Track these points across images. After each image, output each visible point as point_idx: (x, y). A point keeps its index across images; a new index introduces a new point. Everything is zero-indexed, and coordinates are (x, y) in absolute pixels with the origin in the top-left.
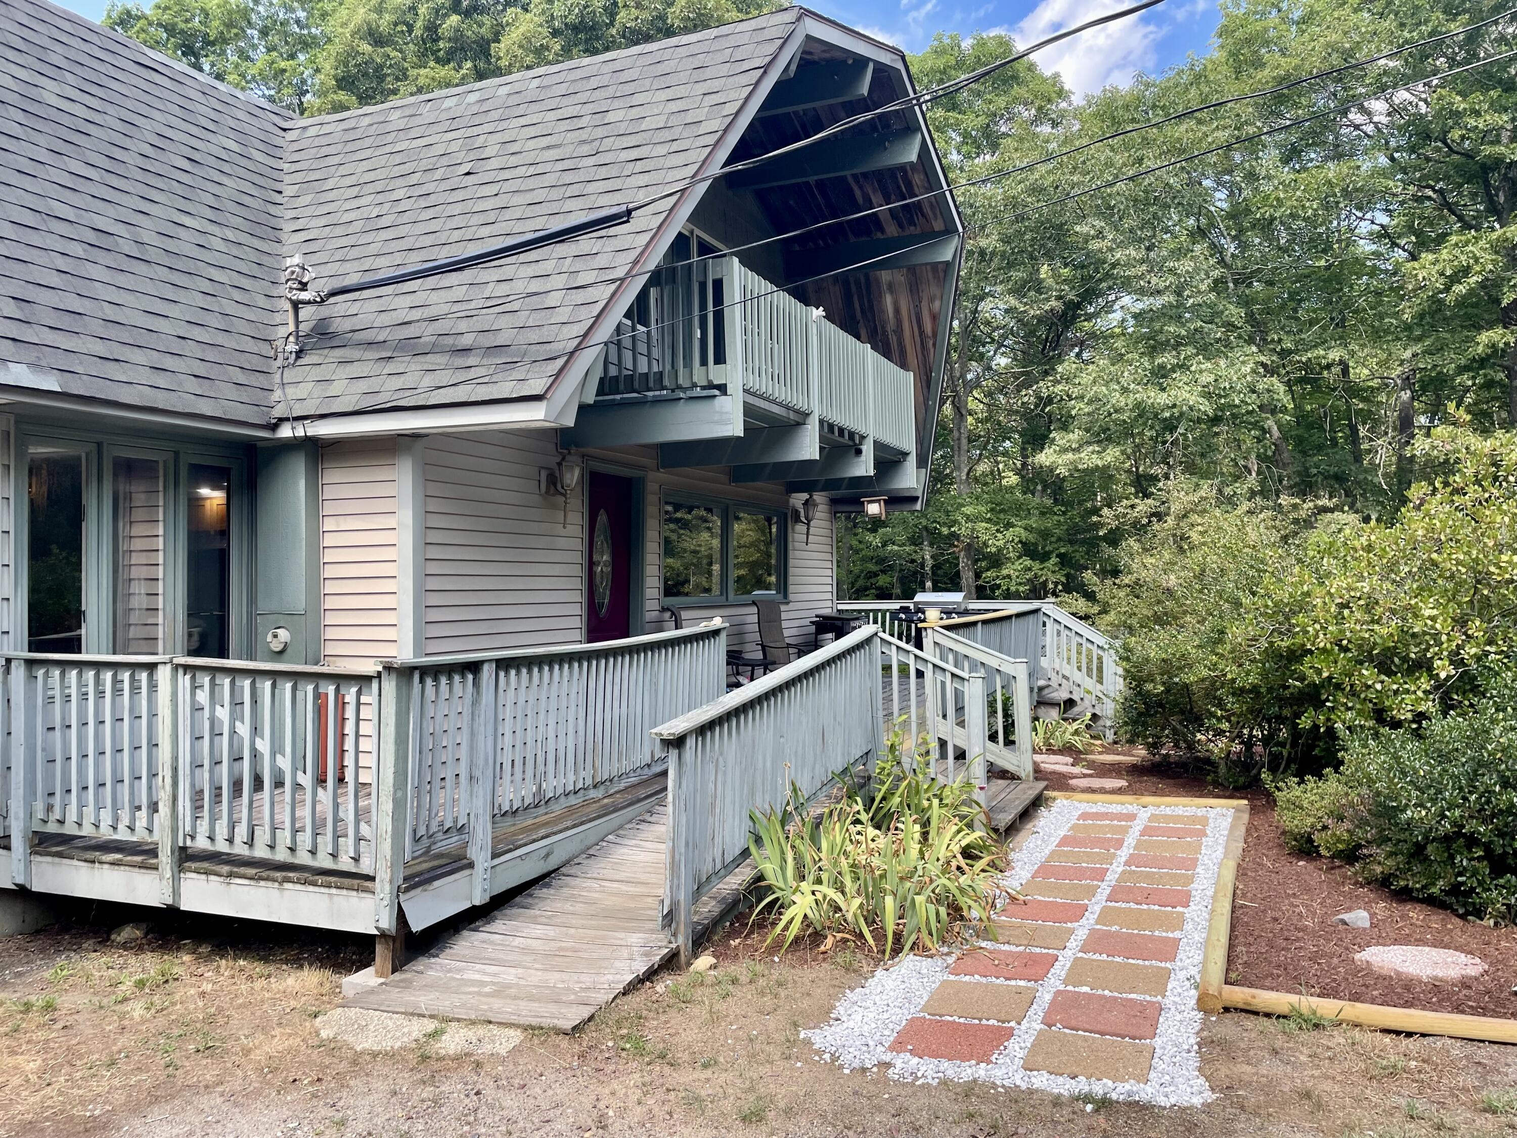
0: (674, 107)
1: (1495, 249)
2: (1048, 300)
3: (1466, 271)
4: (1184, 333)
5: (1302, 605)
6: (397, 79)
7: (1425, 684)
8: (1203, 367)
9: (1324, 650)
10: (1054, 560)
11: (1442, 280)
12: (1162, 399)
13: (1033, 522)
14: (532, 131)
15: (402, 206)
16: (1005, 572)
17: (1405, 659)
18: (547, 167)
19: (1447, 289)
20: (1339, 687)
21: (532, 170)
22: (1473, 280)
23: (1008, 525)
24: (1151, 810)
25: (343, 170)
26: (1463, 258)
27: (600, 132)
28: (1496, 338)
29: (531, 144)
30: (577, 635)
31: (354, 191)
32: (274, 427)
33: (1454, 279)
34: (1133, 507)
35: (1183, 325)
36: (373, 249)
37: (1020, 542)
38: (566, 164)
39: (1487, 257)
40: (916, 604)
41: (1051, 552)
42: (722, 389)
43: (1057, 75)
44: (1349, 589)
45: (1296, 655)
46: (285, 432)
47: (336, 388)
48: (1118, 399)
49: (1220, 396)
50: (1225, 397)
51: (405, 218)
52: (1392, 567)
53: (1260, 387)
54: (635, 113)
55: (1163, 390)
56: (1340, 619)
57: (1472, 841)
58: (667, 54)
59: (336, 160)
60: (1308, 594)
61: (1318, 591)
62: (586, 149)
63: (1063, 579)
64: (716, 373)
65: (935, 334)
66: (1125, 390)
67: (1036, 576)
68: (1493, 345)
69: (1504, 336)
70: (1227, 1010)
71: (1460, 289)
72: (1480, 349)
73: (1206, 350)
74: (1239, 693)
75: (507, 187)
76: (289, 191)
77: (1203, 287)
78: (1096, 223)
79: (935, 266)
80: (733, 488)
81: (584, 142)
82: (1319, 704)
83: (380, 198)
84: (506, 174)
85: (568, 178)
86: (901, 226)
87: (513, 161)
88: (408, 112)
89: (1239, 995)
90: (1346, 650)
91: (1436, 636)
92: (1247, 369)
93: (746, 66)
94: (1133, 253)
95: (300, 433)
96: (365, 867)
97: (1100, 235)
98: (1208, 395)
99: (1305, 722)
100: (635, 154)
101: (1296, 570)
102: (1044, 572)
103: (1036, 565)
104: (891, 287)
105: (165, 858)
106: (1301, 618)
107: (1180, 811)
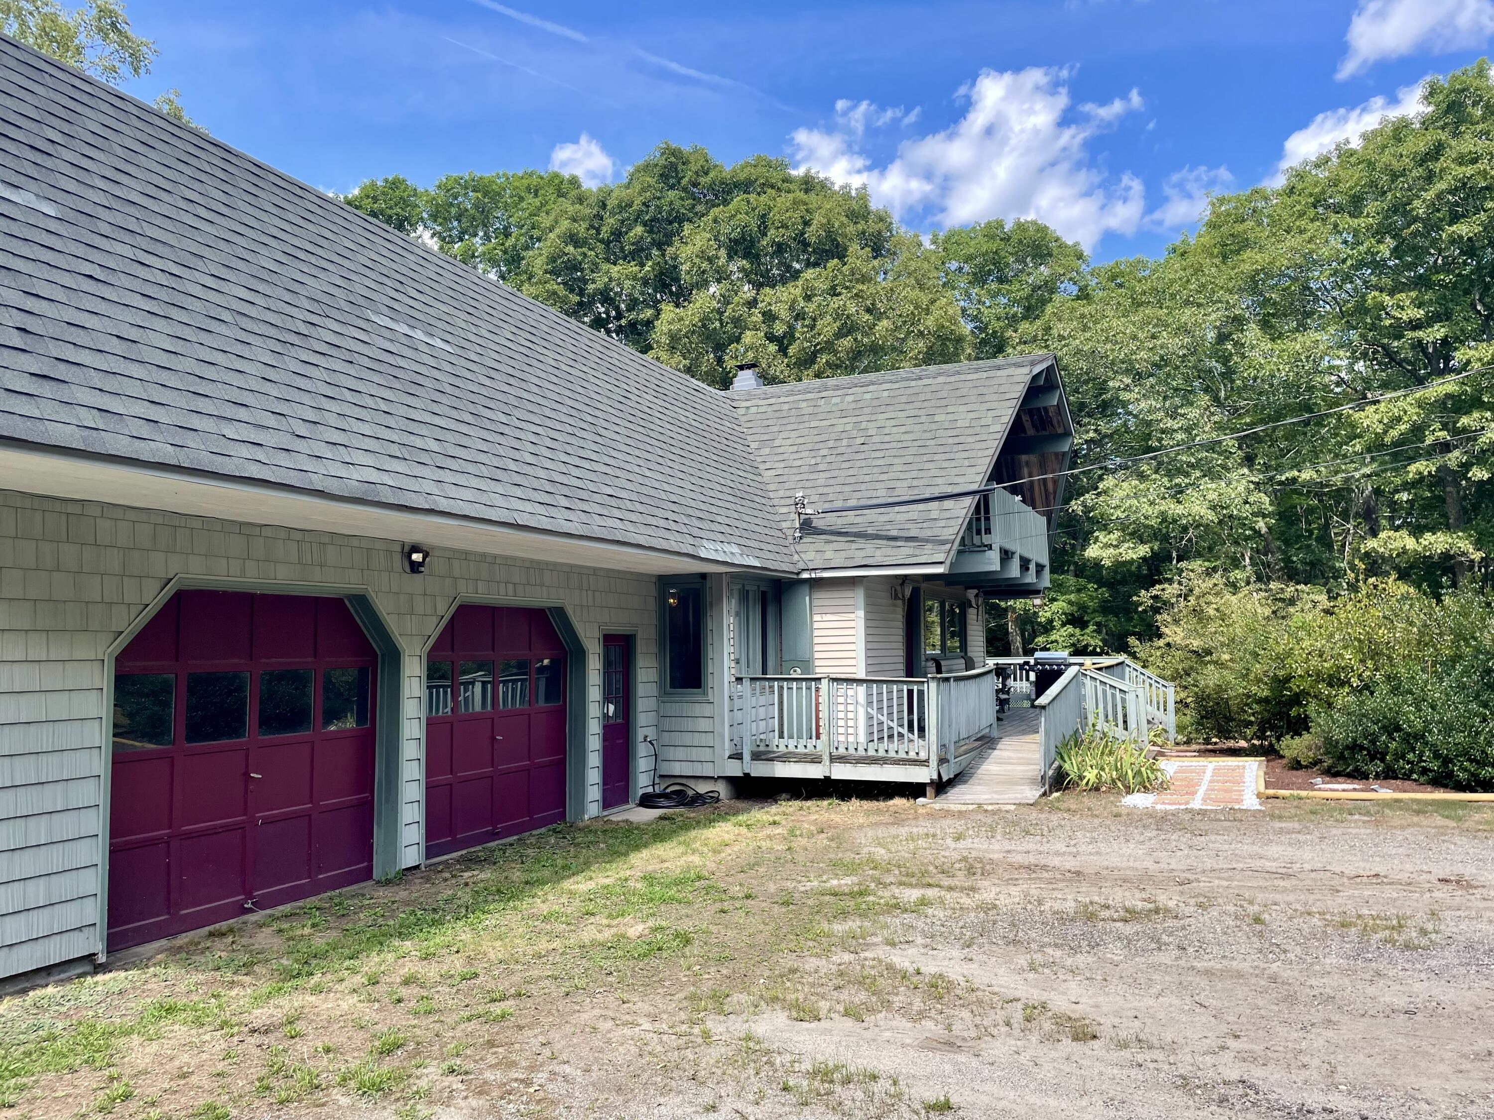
0: (973, 415)
1: (1420, 404)
2: (1087, 432)
3: (1399, 419)
4: (1193, 460)
5: (1289, 654)
6: (593, 271)
7: (1347, 689)
8: (1209, 486)
9: (1300, 676)
10: (1091, 628)
11: (1381, 426)
12: (1179, 510)
13: (1072, 597)
14: (893, 423)
15: (828, 459)
16: (1053, 638)
17: (1339, 679)
18: (909, 444)
19: (1385, 432)
20: (1308, 694)
21: (900, 445)
22: (1403, 427)
23: (1054, 600)
24: (1214, 764)
25: (782, 435)
26: (1396, 410)
27: (934, 426)
28: (1422, 468)
29: (895, 430)
30: (903, 673)
31: (795, 448)
32: (798, 574)
33: (1388, 427)
34: (1163, 590)
35: (1193, 454)
36: (821, 482)
37: (1063, 613)
38: (920, 443)
39: (1412, 410)
40: (1036, 659)
41: (1089, 621)
42: (990, 547)
43: (1077, 244)
44: (1311, 645)
45: (1288, 679)
46: (805, 575)
47: (829, 555)
48: (1147, 509)
49: (1223, 508)
50: (1226, 508)
51: (834, 466)
52: (1332, 636)
53: (1251, 499)
54: (950, 417)
55: (1179, 502)
56: (1307, 661)
57: (1362, 748)
58: (961, 385)
59: (775, 429)
60: (1291, 649)
61: (1297, 647)
62: (928, 435)
63: (1100, 644)
64: (986, 539)
65: (1055, 492)
66: (1152, 503)
67: (1078, 640)
68: (1420, 473)
69: (1427, 466)
70: (1268, 798)
71: (1394, 433)
72: (1411, 475)
73: (1211, 474)
74: (1259, 701)
75: (887, 453)
76: (754, 445)
77: (1207, 429)
78: (1125, 380)
79: (1056, 454)
80: (948, 589)
81: (925, 431)
82: (1300, 704)
83: (813, 454)
84: (887, 446)
85: (922, 450)
86: (1037, 431)
87: (887, 439)
88: (812, 403)
89: (1271, 792)
90: (1311, 676)
91: (1352, 668)
92: (1241, 488)
93: (1008, 396)
94: (1154, 403)
95: (813, 576)
96: (923, 756)
97: (1127, 388)
98: (1213, 508)
99: (1293, 713)
100: (957, 440)
101: (1286, 637)
102: (1086, 637)
103: (1077, 631)
104: (1027, 463)
105: (826, 758)
106: (1289, 660)
107: (1230, 763)
